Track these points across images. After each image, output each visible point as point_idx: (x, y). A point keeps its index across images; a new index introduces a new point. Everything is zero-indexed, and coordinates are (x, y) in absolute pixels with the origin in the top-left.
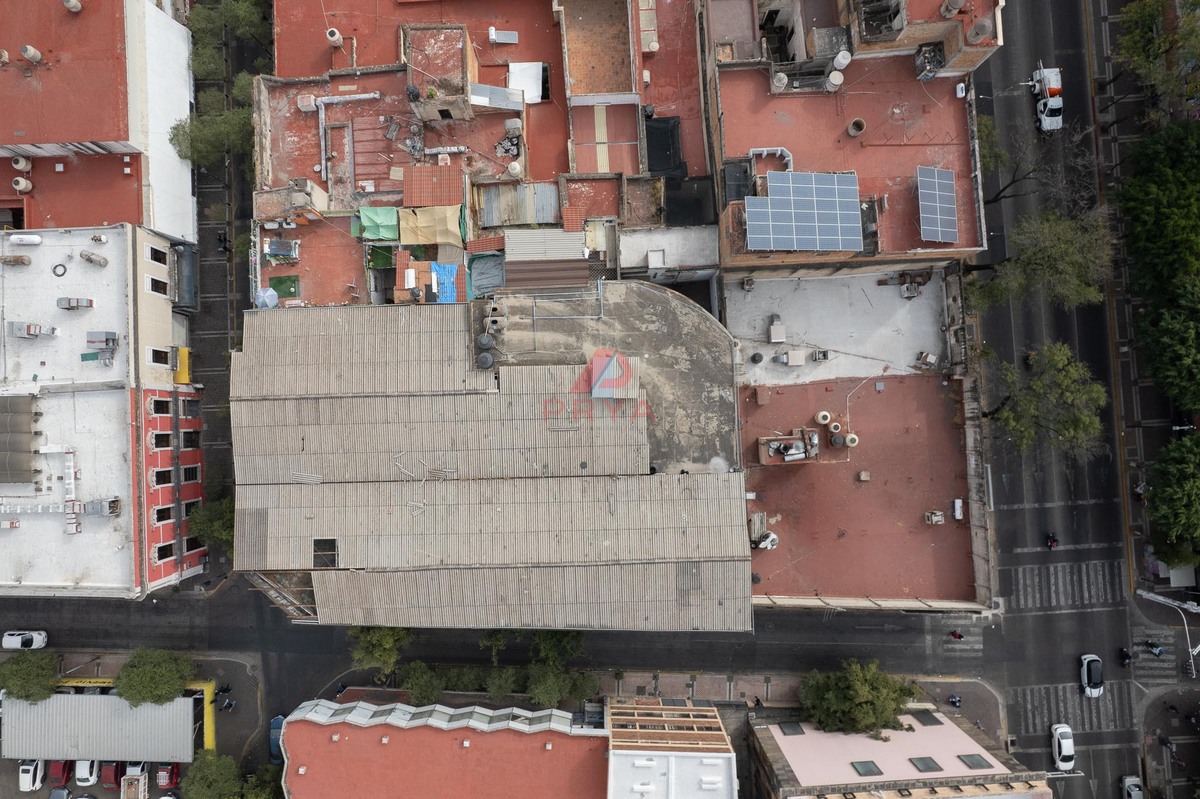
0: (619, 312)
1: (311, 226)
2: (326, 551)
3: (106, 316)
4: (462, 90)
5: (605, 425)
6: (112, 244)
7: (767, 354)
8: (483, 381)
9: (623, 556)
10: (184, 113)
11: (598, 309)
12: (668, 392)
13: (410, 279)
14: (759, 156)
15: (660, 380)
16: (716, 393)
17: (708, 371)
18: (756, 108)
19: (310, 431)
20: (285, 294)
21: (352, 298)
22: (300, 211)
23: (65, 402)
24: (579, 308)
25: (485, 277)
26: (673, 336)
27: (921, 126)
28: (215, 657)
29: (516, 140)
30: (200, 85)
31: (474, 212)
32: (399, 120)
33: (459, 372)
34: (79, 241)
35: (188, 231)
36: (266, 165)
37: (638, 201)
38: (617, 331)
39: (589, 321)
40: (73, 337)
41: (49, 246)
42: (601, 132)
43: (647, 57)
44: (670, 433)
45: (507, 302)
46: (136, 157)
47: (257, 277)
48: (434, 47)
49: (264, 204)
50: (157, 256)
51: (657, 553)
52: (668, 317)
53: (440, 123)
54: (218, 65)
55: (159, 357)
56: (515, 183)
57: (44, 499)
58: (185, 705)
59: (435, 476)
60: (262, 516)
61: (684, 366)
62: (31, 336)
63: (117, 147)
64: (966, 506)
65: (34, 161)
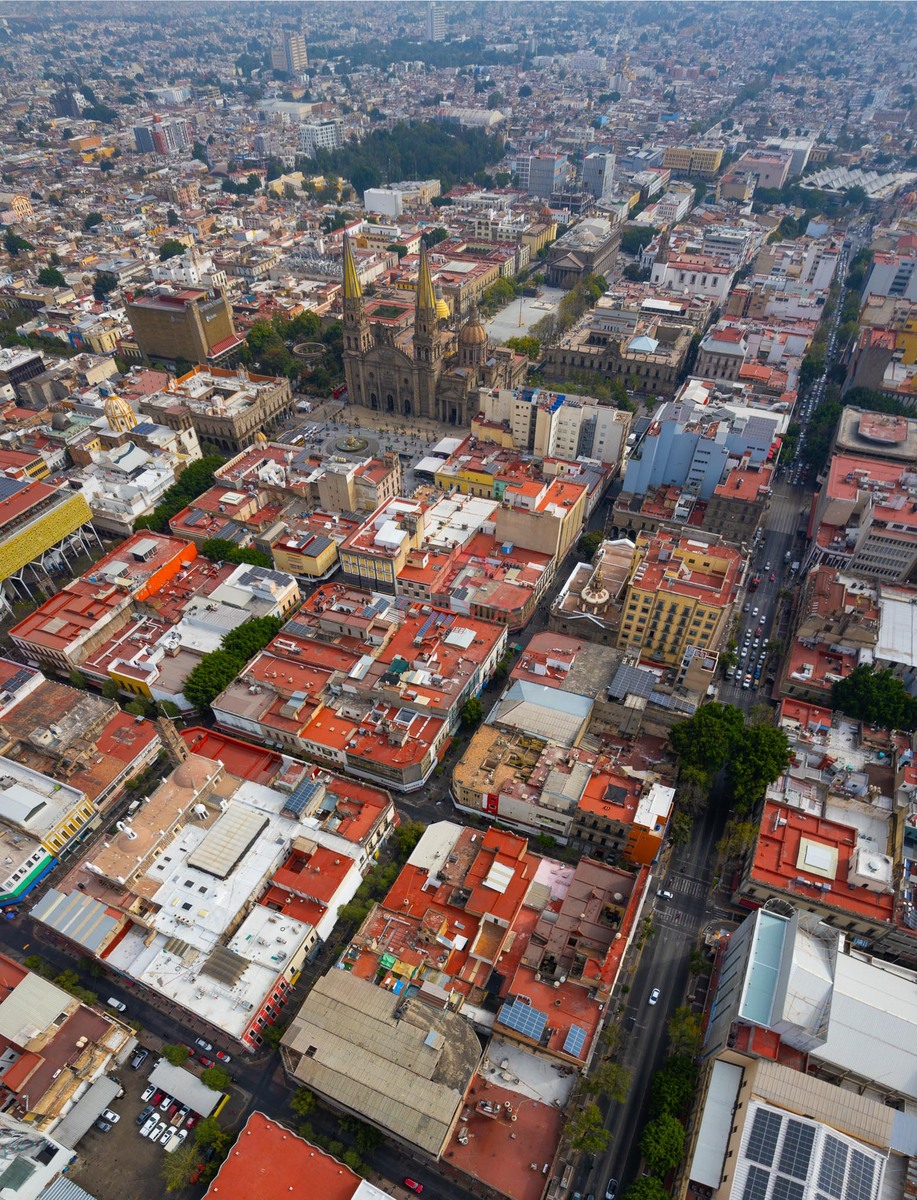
0: (448, 1023)
1: (367, 952)
2: (312, 1051)
3: (287, 949)
4: (435, 934)
5: (424, 1056)
6: (304, 929)
7: (497, 1072)
8: (393, 1022)
9: (406, 1102)
10: (346, 903)
11: (441, 1018)
12: (451, 1057)
13: (388, 981)
14: (520, 997)
15: (450, 1052)
16: (467, 1066)
17: (466, 1058)
18: (527, 982)
19: (330, 1011)
20: (346, 968)
21: (367, 978)
22: (368, 945)
23: (257, 968)
24: (435, 1014)
25: (412, 992)
26: (462, 1039)
27: (582, 1013)
28: (236, 1087)
29: (446, 957)
30: (355, 896)
31: (420, 973)
32: (412, 935)
33: (386, 1016)
34: (294, 924)
35: (324, 937)
36: (364, 928)
37: (476, 995)
38: (444, 1029)
39: (437, 1021)
40: (275, 950)
41: (285, 921)
42: (476, 969)
43: (503, 953)
44: (445, 1072)
45: (413, 1002)
46: (326, 908)
47: (342, 958)
48: (434, 918)
49: (356, 938)
50: (312, 939)
51: (417, 1107)
52: (464, 1032)
53: (424, 942)
54: (365, 892)
55: (292, 970)
56: (438, 970)
57: (231, 994)
58: (219, 1095)
59: (360, 1045)
60: (299, 1029)
61: (461, 1051)
62: (261, 943)
63: (323, 903)
64: (549, 1169)
65: (296, 896)
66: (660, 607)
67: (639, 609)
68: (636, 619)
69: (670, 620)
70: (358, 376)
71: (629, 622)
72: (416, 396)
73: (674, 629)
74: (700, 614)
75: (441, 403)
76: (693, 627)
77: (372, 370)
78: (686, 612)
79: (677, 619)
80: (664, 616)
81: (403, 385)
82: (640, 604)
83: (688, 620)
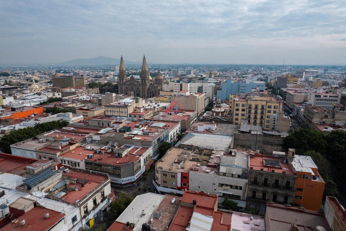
66: (250, 107)
67: (240, 110)
68: (240, 115)
69: (256, 112)
70: (122, 89)
71: (237, 117)
72: (141, 92)
73: (259, 116)
74: (270, 107)
75: (149, 93)
76: (267, 114)
77: (127, 86)
78: (263, 108)
79: (259, 111)
80: (253, 111)
81: (137, 89)
82: (240, 108)
83: (264, 111)
